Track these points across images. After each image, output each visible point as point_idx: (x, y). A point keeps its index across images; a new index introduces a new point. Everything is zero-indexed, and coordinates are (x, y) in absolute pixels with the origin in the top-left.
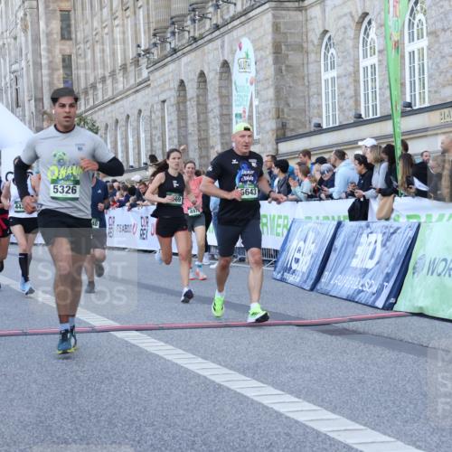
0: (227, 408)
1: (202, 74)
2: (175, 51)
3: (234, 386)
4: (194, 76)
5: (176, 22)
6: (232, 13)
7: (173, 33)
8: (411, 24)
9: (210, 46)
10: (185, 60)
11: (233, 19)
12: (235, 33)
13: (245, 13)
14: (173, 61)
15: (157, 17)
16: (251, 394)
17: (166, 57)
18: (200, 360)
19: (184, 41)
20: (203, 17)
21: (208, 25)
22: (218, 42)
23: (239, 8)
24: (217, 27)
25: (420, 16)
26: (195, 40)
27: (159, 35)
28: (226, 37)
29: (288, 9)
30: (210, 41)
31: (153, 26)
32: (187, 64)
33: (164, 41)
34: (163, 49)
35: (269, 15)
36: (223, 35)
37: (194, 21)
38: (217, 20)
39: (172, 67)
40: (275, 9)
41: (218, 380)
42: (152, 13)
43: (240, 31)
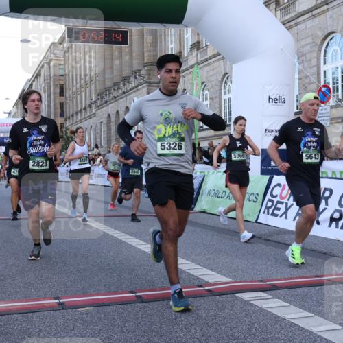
0: (124, 250)
1: (118, 112)
2: (106, 102)
3: (127, 241)
4: (114, 112)
5: (107, 90)
6: (130, 87)
7: (106, 95)
8: (203, 95)
9: (121, 100)
10: (110, 106)
11: (131, 90)
12: (131, 96)
13: (136, 87)
14: (106, 106)
15: (100, 88)
16: (134, 244)
17: (102, 104)
18: (113, 230)
19: (111, 98)
20: (119, 88)
21: (120, 92)
22: (125, 99)
23: (133, 85)
24: (124, 93)
25: (206, 92)
26: (115, 97)
27: (100, 95)
28: (128, 97)
29: (153, 86)
30: (122, 98)
31: (98, 91)
32: (112, 107)
33: (102, 98)
34: (102, 101)
35: (146, 88)
36: (126, 96)
37: (115, 90)
38: (124, 90)
39: (105, 108)
40: (148, 86)
41: (120, 238)
42: (98, 86)
43: (133, 95)
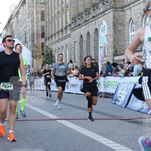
0: (96, 148)
1: (88, 33)
2: (79, 25)
3: (98, 140)
4: (86, 33)
5: (80, 15)
6: (99, 12)
7: (79, 19)
9: (91, 23)
10: (82, 28)
11: (99, 14)
12: (100, 19)
13: (104, 12)
14: (79, 28)
15: (74, 13)
16: (104, 143)
18: (87, 131)
19: (83, 22)
20: (89, 13)
21: (91, 16)
22: (94, 22)
23: (102, 11)
24: (94, 17)
26: (86, 21)
27: (74, 19)
28: (97, 21)
29: (118, 11)
30: (91, 21)
31: (72, 16)
32: (83, 29)
33: (76, 21)
34: (75, 24)
35: (112, 13)
36: (96, 19)
37: (86, 15)
38: (94, 14)
39: (78, 30)
40: (114, 11)
41: (93, 137)
42: (72, 12)
43: (102, 18)
